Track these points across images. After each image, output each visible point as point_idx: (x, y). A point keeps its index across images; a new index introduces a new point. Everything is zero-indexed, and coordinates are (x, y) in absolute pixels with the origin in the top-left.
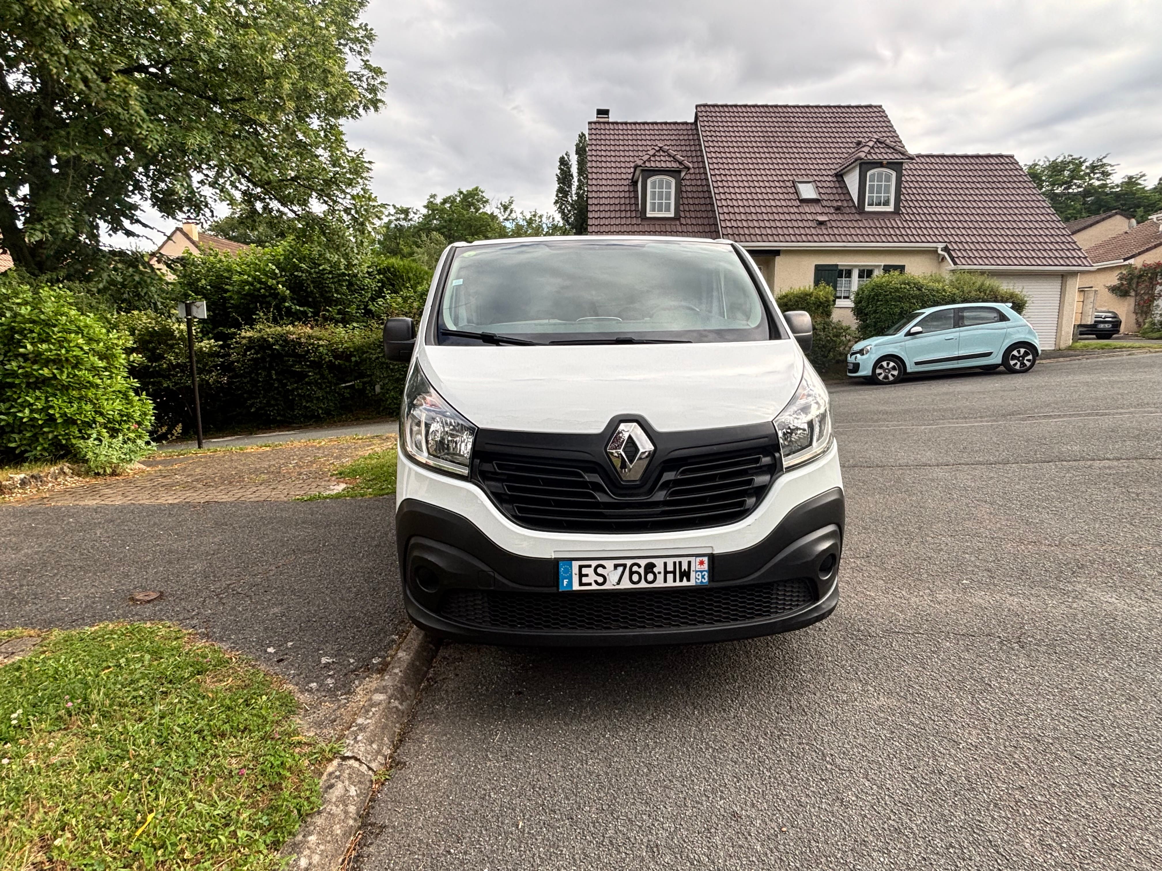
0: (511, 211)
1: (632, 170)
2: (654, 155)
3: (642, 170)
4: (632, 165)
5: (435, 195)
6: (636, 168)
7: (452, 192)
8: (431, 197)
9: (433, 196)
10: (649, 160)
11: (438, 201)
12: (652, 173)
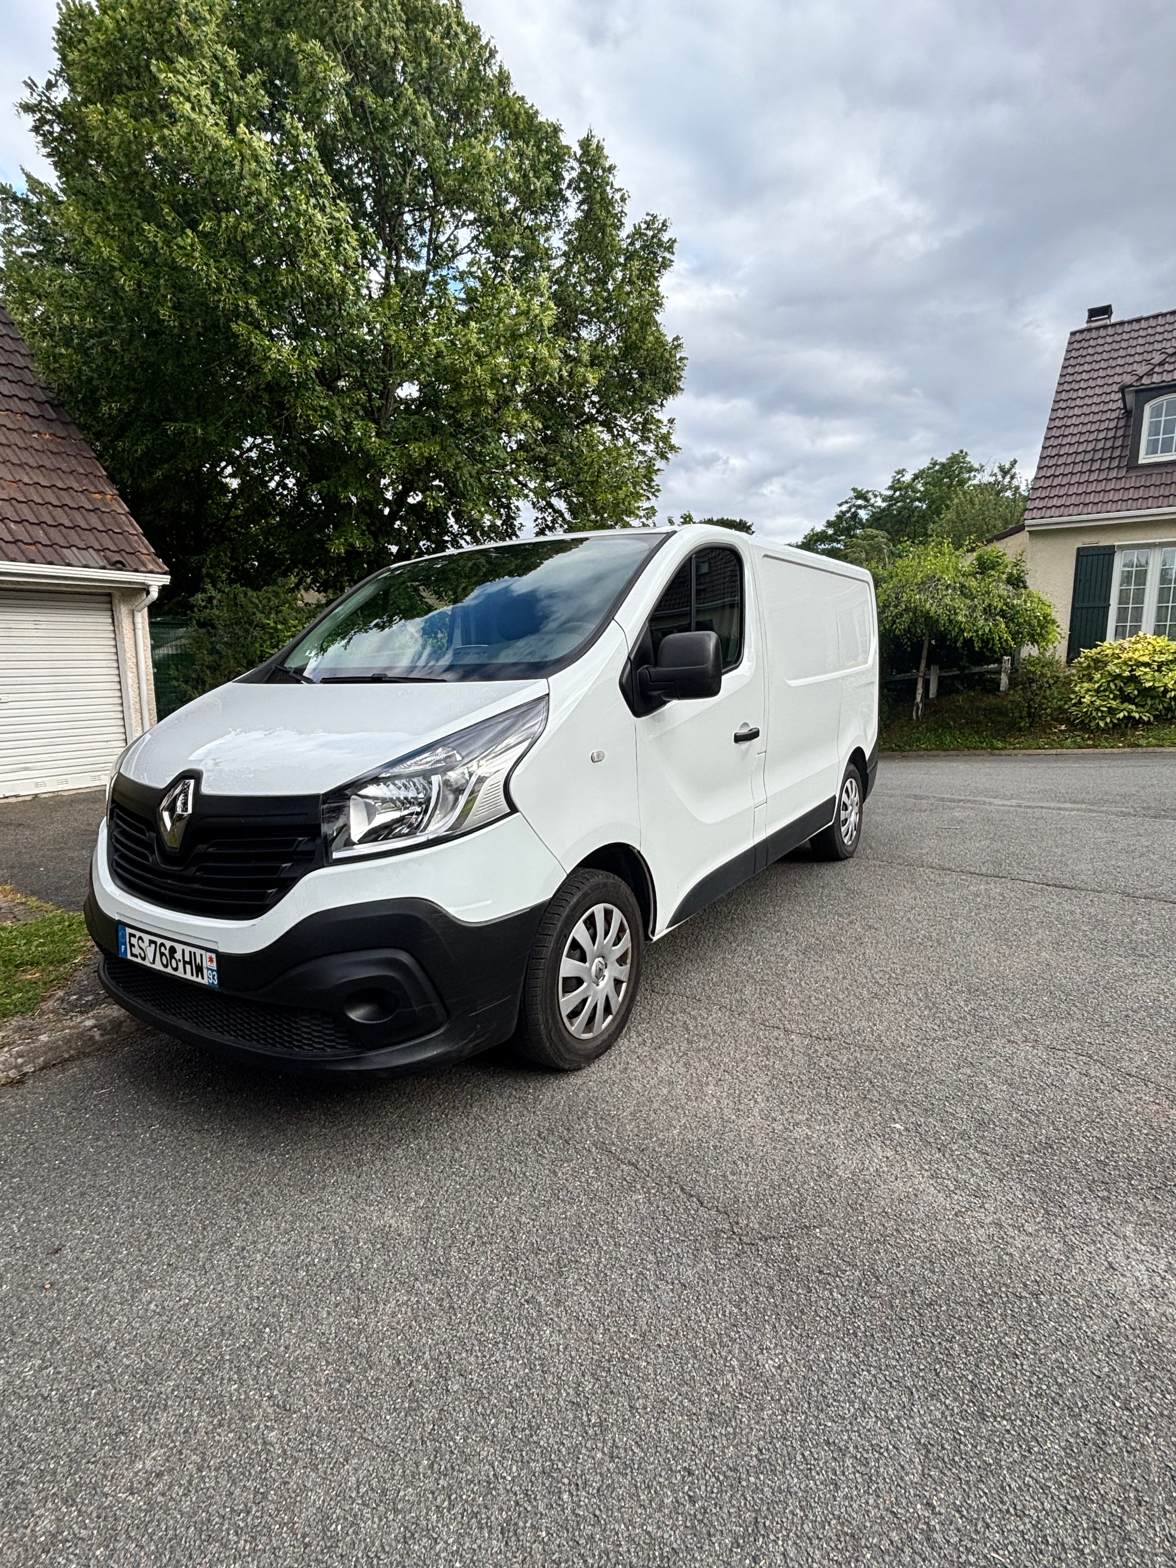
0: (1012, 478)
1: (1120, 395)
2: (1161, 364)
3: (1137, 392)
4: (1115, 388)
5: (904, 470)
6: (1122, 390)
7: (923, 463)
8: (898, 473)
9: (901, 472)
10: (1149, 374)
11: (907, 478)
12: (1154, 393)
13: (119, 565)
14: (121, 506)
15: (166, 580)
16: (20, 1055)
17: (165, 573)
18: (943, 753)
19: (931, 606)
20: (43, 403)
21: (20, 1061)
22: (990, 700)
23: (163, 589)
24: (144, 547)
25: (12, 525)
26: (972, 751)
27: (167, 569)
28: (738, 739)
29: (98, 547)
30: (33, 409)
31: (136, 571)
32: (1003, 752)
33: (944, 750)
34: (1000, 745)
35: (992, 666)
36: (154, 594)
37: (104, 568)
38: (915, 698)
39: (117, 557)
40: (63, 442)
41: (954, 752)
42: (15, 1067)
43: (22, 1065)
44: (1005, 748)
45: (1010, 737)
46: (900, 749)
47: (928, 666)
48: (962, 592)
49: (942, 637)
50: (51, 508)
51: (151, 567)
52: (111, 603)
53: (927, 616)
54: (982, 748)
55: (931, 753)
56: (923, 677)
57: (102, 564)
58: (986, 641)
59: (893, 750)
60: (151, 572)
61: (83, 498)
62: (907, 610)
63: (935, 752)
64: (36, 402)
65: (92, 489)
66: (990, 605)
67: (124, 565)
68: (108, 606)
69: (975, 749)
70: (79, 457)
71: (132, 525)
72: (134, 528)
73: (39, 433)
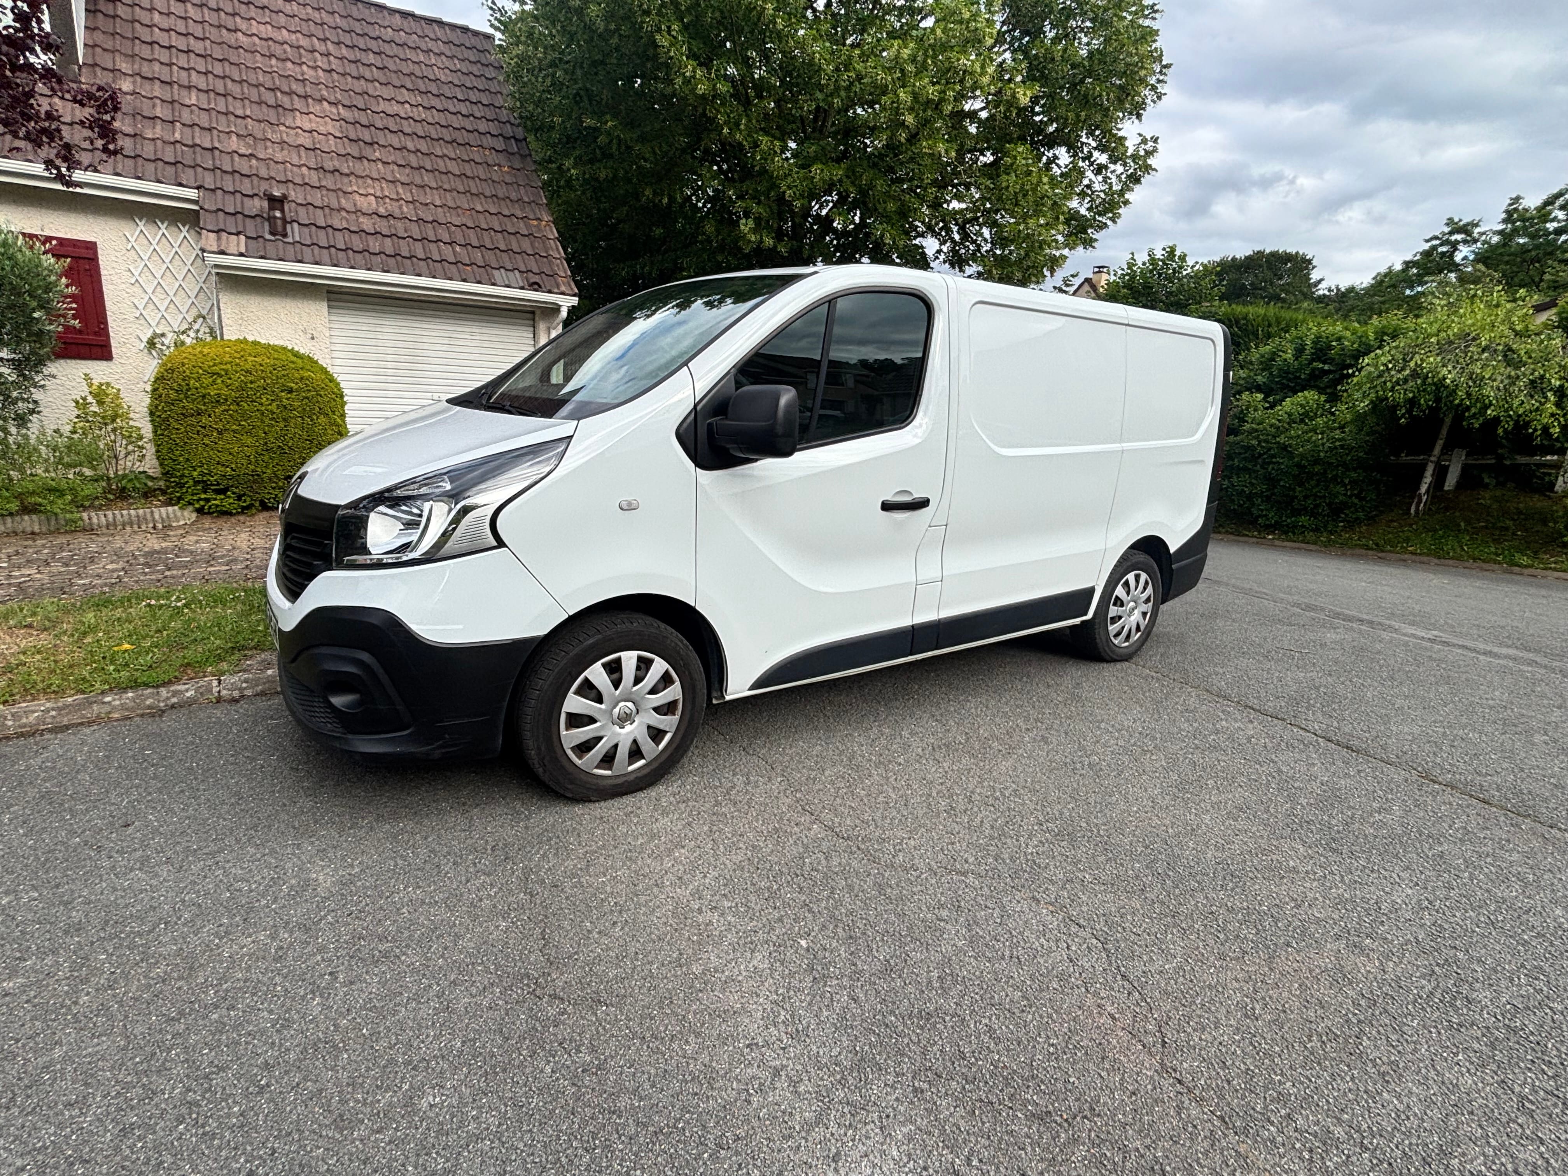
13: (535, 286)
14: (552, 232)
15: (574, 301)
16: (246, 681)
17: (574, 295)
18: (1436, 561)
19: (1449, 375)
20: (509, 138)
21: (244, 685)
22: (1537, 502)
23: (572, 310)
24: (563, 270)
25: (458, 249)
26: (1479, 564)
27: (576, 291)
28: (887, 507)
29: (523, 269)
30: (500, 144)
31: (550, 292)
32: (1526, 571)
33: (1439, 558)
34: (1525, 560)
35: (1548, 458)
36: (564, 314)
37: (522, 288)
38: (1419, 489)
39: (536, 279)
40: (518, 173)
41: (1451, 562)
42: (239, 689)
43: (245, 688)
44: (1532, 566)
45: (1545, 553)
46: (1379, 548)
47: (1447, 449)
48: (1505, 356)
49: (1460, 412)
50: (492, 233)
51: (563, 288)
52: (534, 320)
53: (1440, 384)
54: (1496, 562)
55: (1417, 558)
56: (1438, 464)
57: (521, 284)
58: (1521, 425)
59: (1369, 548)
60: (563, 293)
61: (522, 225)
62: (1415, 374)
63: (1425, 559)
64: (504, 137)
65: (531, 217)
66: (1542, 377)
67: (540, 286)
68: (531, 322)
69: (1484, 561)
70: (528, 188)
71: (558, 249)
72: (558, 252)
73: (499, 166)
